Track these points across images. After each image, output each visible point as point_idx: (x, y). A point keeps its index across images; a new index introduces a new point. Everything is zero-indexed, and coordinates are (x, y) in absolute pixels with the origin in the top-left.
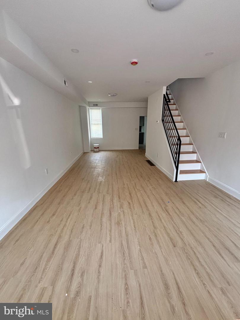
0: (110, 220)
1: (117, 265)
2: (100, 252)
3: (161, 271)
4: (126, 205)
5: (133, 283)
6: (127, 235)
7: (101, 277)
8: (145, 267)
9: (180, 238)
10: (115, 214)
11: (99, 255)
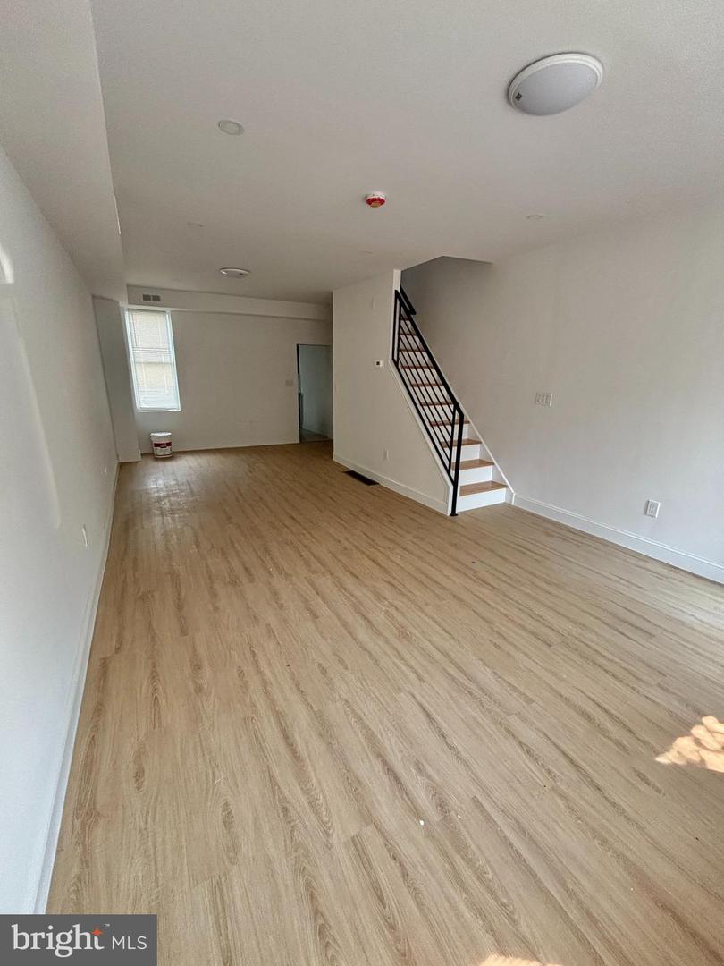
0: (379, 634)
1: (475, 719)
2: (417, 709)
3: (561, 696)
4: (387, 592)
5: (530, 736)
6: (446, 654)
7: (464, 754)
8: (529, 701)
9: (547, 626)
10: (379, 617)
11: (421, 716)
